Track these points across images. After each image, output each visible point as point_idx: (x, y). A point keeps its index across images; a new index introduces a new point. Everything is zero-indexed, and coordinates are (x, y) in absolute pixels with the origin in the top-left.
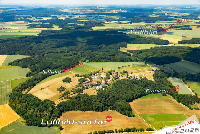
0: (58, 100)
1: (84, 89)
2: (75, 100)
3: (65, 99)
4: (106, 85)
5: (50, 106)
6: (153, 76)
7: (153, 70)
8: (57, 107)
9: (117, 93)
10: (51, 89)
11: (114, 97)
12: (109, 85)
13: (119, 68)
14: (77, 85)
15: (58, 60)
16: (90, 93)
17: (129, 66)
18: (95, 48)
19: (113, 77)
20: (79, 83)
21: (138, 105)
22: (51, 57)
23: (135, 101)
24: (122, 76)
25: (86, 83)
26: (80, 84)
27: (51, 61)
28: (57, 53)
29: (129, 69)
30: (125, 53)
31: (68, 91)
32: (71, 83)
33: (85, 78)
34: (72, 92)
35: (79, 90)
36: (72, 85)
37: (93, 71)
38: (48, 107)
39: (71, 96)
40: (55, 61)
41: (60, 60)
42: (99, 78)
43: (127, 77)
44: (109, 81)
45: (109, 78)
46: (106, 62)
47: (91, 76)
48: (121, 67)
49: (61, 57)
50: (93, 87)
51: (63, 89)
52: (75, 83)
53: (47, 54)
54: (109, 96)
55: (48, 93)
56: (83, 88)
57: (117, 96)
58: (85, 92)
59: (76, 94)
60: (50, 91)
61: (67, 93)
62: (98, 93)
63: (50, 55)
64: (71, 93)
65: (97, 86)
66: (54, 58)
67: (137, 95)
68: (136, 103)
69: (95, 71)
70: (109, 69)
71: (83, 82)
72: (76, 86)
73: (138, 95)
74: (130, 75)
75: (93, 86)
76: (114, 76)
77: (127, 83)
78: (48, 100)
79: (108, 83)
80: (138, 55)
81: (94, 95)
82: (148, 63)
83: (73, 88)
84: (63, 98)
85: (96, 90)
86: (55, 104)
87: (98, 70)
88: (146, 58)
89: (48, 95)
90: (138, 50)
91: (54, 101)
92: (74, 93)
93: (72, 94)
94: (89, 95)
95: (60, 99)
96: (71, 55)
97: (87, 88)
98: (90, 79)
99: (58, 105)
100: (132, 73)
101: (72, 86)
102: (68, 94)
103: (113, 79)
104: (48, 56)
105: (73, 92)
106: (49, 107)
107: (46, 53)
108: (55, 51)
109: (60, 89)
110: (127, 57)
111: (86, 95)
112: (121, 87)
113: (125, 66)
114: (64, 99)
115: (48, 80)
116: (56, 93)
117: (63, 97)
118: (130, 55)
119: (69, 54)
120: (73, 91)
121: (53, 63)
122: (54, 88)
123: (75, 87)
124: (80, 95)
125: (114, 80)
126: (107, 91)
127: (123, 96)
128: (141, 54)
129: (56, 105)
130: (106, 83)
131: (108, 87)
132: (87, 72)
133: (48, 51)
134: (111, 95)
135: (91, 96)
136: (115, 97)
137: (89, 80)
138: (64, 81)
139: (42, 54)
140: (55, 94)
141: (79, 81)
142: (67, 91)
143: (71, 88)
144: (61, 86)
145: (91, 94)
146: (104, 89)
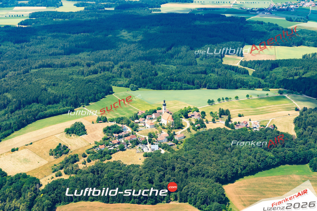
0: (50, 177)
1: (115, 152)
2: (90, 176)
3: (66, 173)
4: (170, 143)
5: (29, 188)
6: (295, 123)
7: (297, 110)
8: (44, 192)
9: (194, 161)
10: (34, 151)
11: (186, 170)
12: (177, 144)
13: (211, 102)
14: (98, 141)
15: (61, 83)
16: (129, 162)
17: (237, 98)
18: (160, 54)
19: (192, 124)
20: (104, 135)
21: (246, 190)
22: (45, 76)
23: (238, 183)
24: (214, 121)
25: (120, 137)
26: (105, 139)
27: (43, 86)
28: (62, 66)
29: (234, 106)
30: (234, 67)
31: (76, 156)
32: (84, 136)
33: (120, 125)
34: (85, 156)
35: (101, 152)
36: (86, 141)
37: (142, 110)
38: (22, 190)
39: (81, 166)
40: (54, 85)
41: (67, 84)
42: (156, 126)
43: (227, 124)
44: (179, 132)
45: (180, 127)
46: (181, 89)
47: (136, 121)
48: (216, 100)
49: (70, 77)
50: (138, 146)
51: (65, 151)
52: (95, 136)
53: (36, 68)
54: (174, 169)
55: (26, 161)
56: (112, 148)
57: (195, 168)
58: (115, 157)
59: (93, 163)
60: (32, 156)
61: (72, 160)
62: (146, 161)
63: (44, 71)
64: (82, 160)
65: (149, 145)
66: (52, 78)
67: (245, 168)
68: (240, 187)
69: (149, 108)
70: (182, 106)
71: (114, 135)
72: (96, 143)
73: (247, 168)
74: (234, 120)
75: (137, 143)
76: (194, 122)
77: (225, 139)
78: (25, 176)
79: (176, 138)
80: (265, 73)
81: (138, 166)
82: (288, 93)
83: (87, 148)
84: (62, 171)
85: (143, 154)
86: (41, 185)
87: (155, 108)
88: (284, 80)
89: (27, 165)
90: (268, 61)
91: (39, 177)
92: (89, 161)
93: (84, 163)
94: (125, 165)
95: (54, 175)
96: (95, 72)
97: (123, 149)
98: (132, 127)
99: (46, 187)
100: (240, 116)
101: (86, 144)
102: (75, 161)
103: (189, 129)
104: (36, 74)
105: (86, 159)
106: (25, 191)
107: (34, 66)
108: (56, 63)
109: (56, 150)
110: (237, 77)
111: (118, 165)
112: (207, 148)
113: (227, 99)
114: (63, 174)
115: (31, 131)
116: (45, 159)
117: (62, 168)
118: (246, 72)
119: (92, 68)
120: (88, 155)
121: (49, 90)
122: (42, 147)
123: (93, 145)
124: (103, 164)
125: (191, 130)
126: (171, 156)
127: (209, 168)
128: (275, 70)
129: (42, 188)
130: (171, 138)
131: (175, 147)
132: (129, 112)
133: (40, 62)
134: (179, 166)
135: (129, 167)
136: (189, 171)
137: (129, 130)
138: (69, 132)
139: (23, 69)
140: (44, 162)
141: (105, 131)
142: (73, 154)
143: (82, 148)
144: (60, 144)
145: (130, 164)
146: (163, 151)
